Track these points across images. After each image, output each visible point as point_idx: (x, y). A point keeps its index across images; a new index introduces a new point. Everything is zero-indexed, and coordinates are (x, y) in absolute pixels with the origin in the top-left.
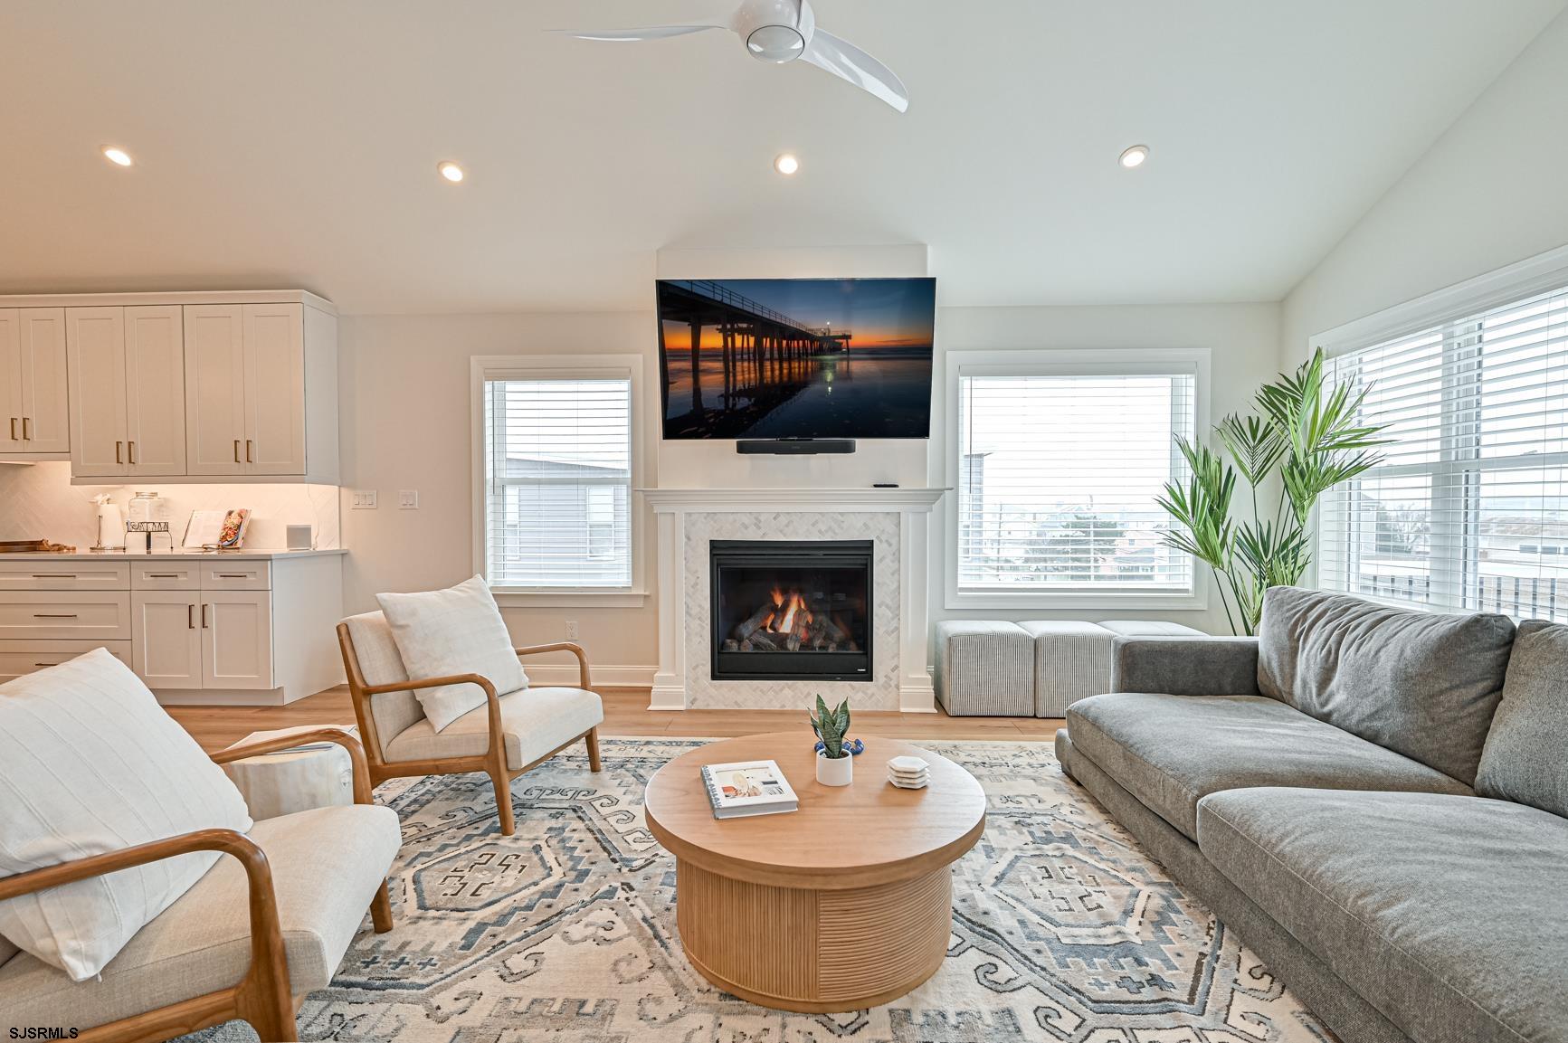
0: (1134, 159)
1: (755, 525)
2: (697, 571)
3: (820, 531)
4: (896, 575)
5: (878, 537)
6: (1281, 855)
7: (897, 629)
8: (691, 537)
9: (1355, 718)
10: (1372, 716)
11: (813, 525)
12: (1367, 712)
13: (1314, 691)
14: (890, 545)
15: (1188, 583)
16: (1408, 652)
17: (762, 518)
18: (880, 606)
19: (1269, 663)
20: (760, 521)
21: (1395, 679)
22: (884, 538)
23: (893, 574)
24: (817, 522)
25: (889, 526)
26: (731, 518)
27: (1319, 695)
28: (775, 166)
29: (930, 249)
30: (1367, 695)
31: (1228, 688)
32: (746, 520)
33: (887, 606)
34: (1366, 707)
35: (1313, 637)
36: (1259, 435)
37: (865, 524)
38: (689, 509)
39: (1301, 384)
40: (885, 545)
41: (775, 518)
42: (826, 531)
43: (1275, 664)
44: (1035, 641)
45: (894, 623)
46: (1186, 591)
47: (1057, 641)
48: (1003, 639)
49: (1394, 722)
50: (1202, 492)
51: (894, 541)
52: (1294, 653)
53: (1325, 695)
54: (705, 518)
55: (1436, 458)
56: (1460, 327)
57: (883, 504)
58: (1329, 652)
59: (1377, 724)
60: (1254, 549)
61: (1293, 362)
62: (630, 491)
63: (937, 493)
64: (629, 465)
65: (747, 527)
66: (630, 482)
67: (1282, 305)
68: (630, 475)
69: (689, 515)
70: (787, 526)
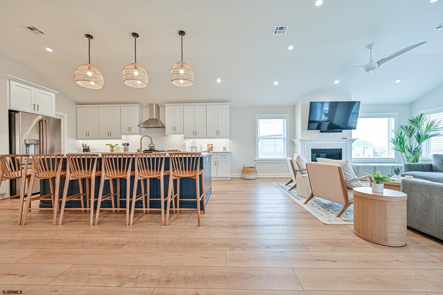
0: (398, 81)
1: (320, 146)
2: (309, 154)
3: (332, 147)
4: (346, 155)
8: (308, 148)
11: (331, 146)
19: (436, 166)
25: (345, 146)
26: (316, 144)
28: (334, 83)
29: (352, 96)
31: (427, 171)
36: (408, 129)
37: (341, 145)
38: (308, 143)
39: (418, 119)
40: (344, 149)
41: (324, 145)
43: (438, 166)
44: (375, 166)
46: (393, 158)
47: (379, 166)
48: (368, 166)
50: (399, 139)
51: (346, 149)
57: (344, 142)
60: (409, 150)
61: (415, 116)
62: (286, 140)
63: (355, 140)
64: (286, 135)
65: (318, 146)
66: (286, 138)
67: (411, 105)
68: (286, 137)
69: (307, 144)
70: (326, 146)
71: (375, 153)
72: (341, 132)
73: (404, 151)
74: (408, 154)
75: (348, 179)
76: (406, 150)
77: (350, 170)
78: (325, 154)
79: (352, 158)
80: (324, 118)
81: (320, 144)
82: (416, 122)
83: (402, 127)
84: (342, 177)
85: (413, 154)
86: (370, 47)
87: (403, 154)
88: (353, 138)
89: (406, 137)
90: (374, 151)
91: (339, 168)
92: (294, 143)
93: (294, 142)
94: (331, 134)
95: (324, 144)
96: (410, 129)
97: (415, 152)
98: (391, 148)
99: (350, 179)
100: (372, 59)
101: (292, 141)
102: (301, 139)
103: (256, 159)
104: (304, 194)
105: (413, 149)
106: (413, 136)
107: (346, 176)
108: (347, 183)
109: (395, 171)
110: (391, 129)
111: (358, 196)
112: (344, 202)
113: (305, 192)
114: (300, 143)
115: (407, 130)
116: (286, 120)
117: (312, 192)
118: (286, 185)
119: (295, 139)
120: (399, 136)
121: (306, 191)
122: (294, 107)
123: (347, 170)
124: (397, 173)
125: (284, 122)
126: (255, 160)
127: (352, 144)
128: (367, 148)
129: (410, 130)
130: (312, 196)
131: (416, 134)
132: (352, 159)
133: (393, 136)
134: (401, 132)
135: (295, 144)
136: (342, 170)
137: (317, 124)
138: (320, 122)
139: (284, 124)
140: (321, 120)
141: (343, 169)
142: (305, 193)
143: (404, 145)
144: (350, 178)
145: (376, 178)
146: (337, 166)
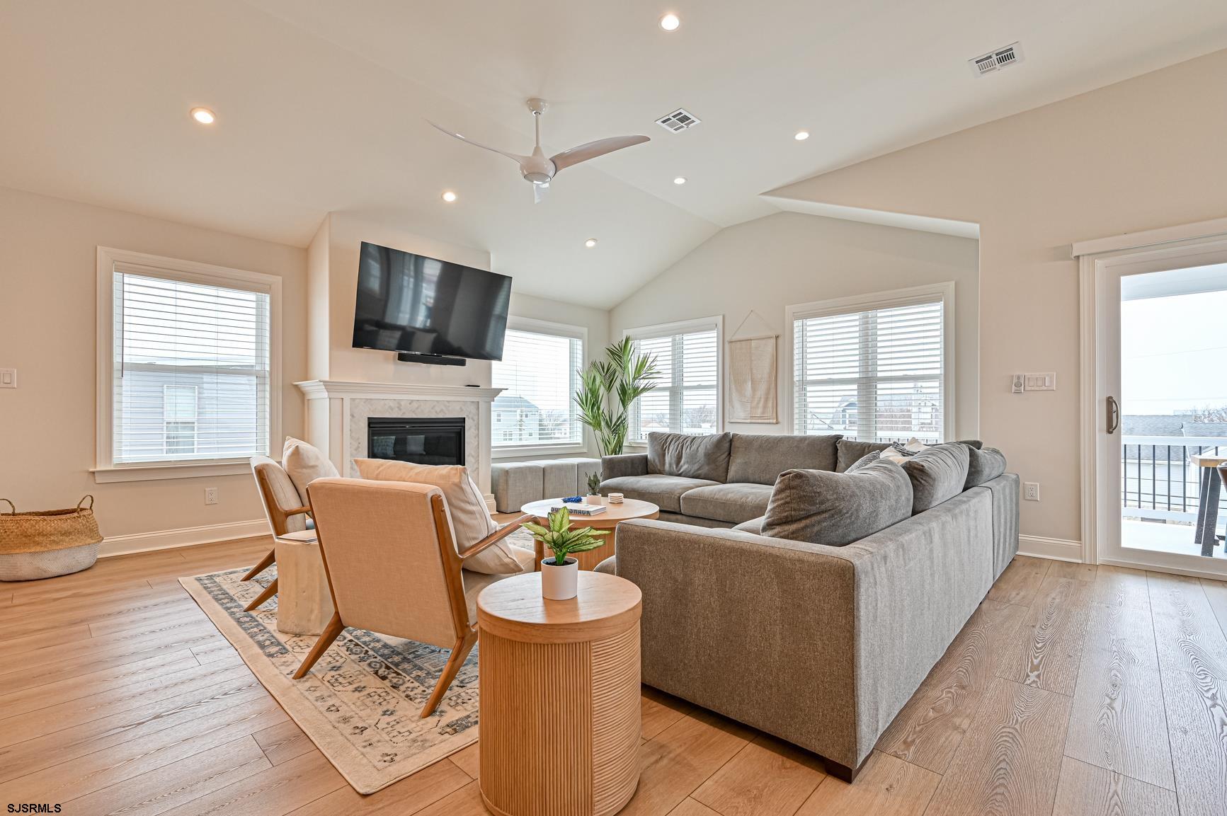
0: (590, 244)
1: (398, 407)
2: (358, 439)
3: (436, 412)
4: (477, 438)
5: (467, 416)
6: (717, 499)
7: (478, 468)
8: (355, 415)
9: (692, 472)
10: (698, 469)
12: (696, 468)
13: (675, 467)
14: (474, 420)
15: (579, 440)
16: (708, 447)
17: (402, 403)
18: (468, 456)
19: (654, 461)
20: (401, 405)
21: (705, 455)
22: (470, 416)
23: (475, 438)
24: (434, 406)
25: (472, 409)
26: (383, 402)
27: (676, 468)
28: (442, 197)
29: (492, 256)
30: (695, 463)
31: (640, 473)
32: (391, 404)
33: (473, 456)
34: (696, 467)
35: (671, 449)
36: (605, 370)
37: (461, 408)
38: (354, 396)
39: (621, 349)
40: (471, 421)
41: (410, 404)
42: (440, 412)
43: (657, 461)
45: (476, 466)
46: (579, 444)
47: (552, 467)
48: (530, 469)
49: (705, 469)
50: (589, 395)
51: (476, 418)
52: (664, 455)
53: (679, 468)
54: (365, 402)
55: (670, 385)
56: (677, 337)
57: (470, 397)
58: (679, 452)
59: (700, 472)
60: (607, 423)
61: (618, 340)
62: (268, 381)
63: (500, 390)
64: (267, 361)
65: (392, 409)
66: (267, 375)
67: (610, 313)
68: (268, 368)
69: (353, 400)
70: (417, 408)
71: (544, 429)
72: (462, 363)
73: (599, 425)
74: (606, 431)
75: (469, 539)
76: (603, 424)
77: (473, 504)
78: (423, 436)
79: (492, 445)
80: (421, 320)
81: (399, 402)
82: (619, 353)
83: (594, 364)
84: (446, 535)
85: (613, 431)
86: (534, 104)
87: (597, 432)
88: (494, 386)
89: (602, 391)
90: (540, 425)
91: (436, 502)
92: (302, 394)
93: (303, 389)
94: (435, 369)
95: (412, 401)
96: (608, 370)
97: (618, 427)
98: (575, 417)
99: (474, 539)
100: (540, 145)
101: (296, 386)
102: (327, 379)
103: (98, 469)
104: (309, 620)
105: (614, 420)
106: (614, 389)
107: (460, 527)
108: (462, 560)
109: (590, 485)
110: (575, 369)
111: (494, 637)
112: (455, 638)
113: (312, 611)
114: (326, 394)
115: (604, 372)
116: (267, 298)
117: (337, 613)
118: (248, 578)
119: (306, 379)
120: (590, 386)
121: (316, 607)
122: (304, 253)
123: (463, 505)
124: (593, 489)
125: (259, 308)
126: (93, 473)
127: (492, 403)
128: (527, 416)
129: (608, 375)
130: (337, 627)
131: (617, 384)
132: (492, 450)
133: (579, 385)
134: (594, 377)
135: (307, 397)
136: (443, 511)
137: (398, 334)
138: (409, 329)
139: (259, 315)
140: (413, 325)
141: (450, 504)
142: (313, 617)
143: (598, 409)
144: (474, 535)
145: (554, 542)
146: (425, 495)
